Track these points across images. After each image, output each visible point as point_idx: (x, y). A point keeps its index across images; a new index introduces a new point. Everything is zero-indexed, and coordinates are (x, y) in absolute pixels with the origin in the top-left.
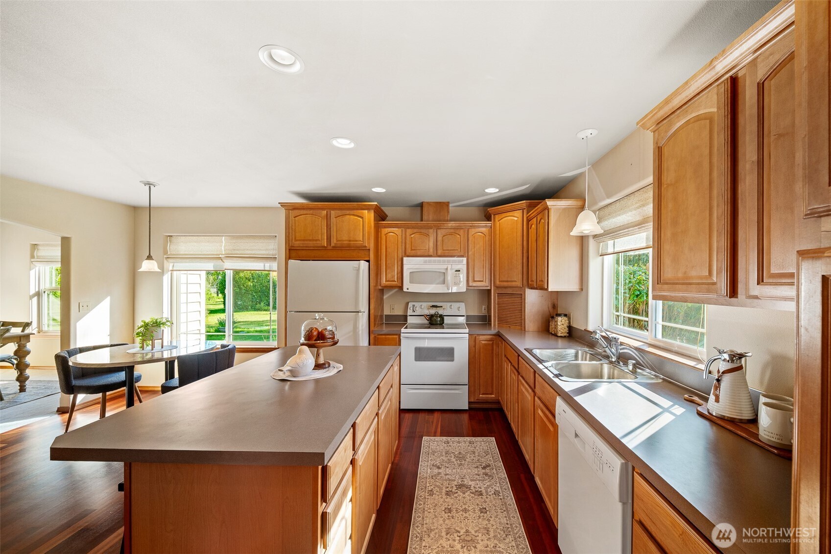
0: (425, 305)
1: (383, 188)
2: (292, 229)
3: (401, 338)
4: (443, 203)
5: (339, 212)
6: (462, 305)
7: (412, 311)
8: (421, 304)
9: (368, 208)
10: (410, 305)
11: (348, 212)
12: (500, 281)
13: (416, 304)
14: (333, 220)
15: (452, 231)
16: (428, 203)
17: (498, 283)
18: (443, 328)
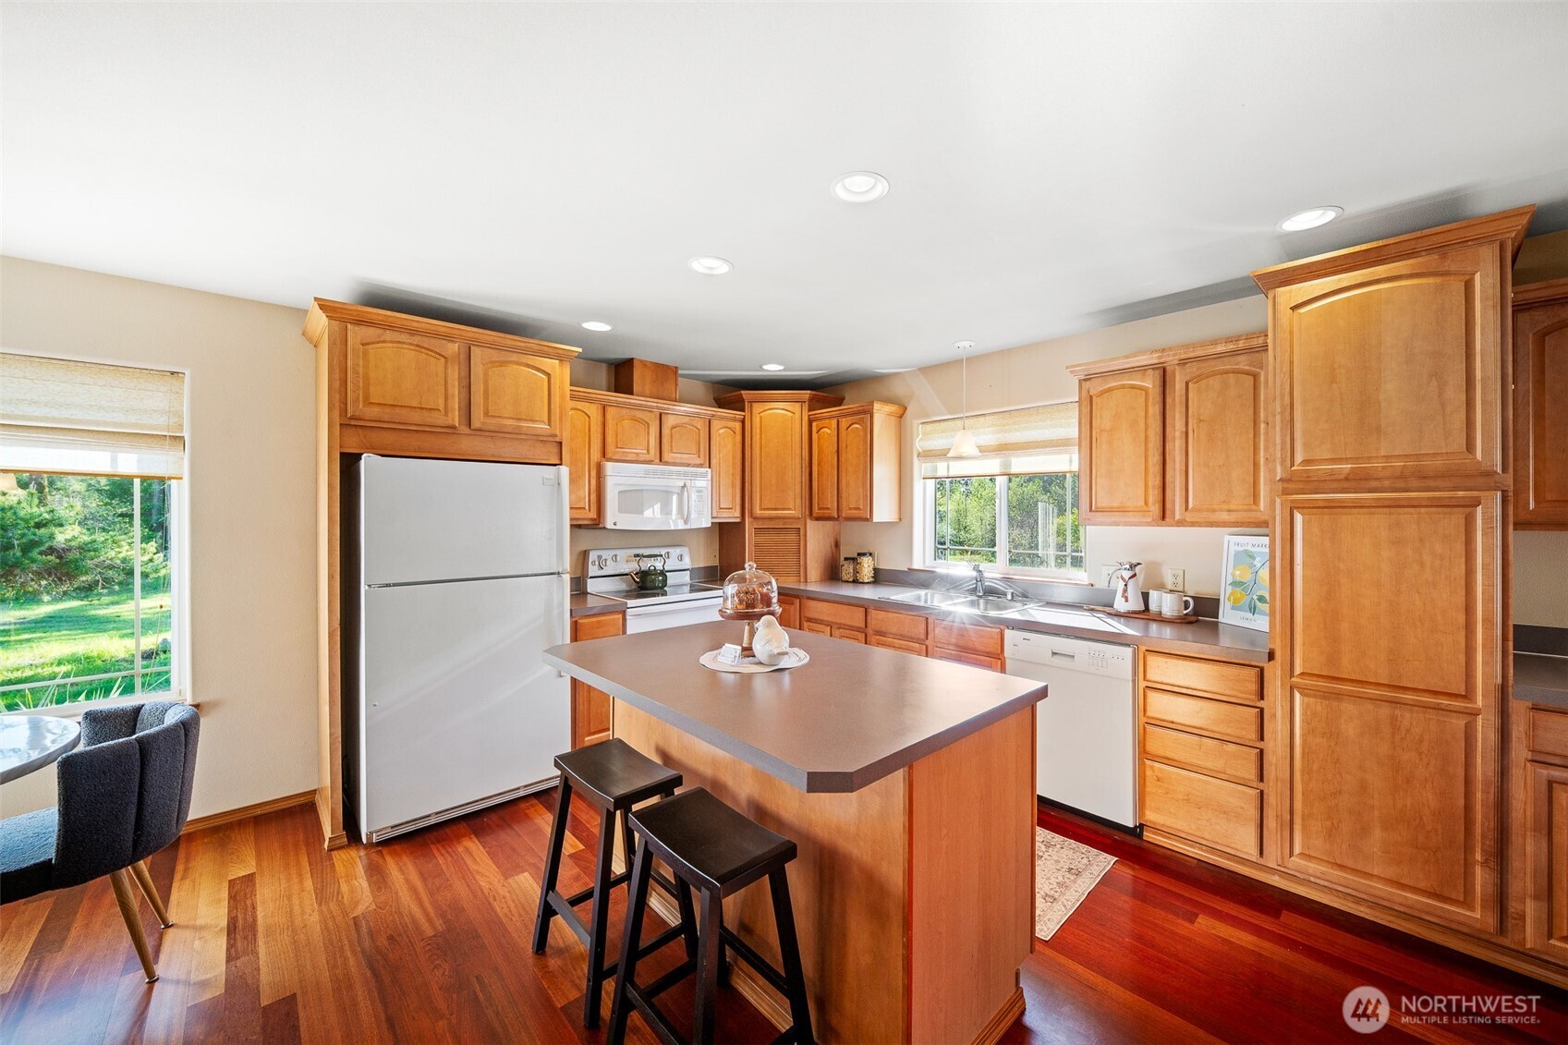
0: (622, 554)
1: (608, 323)
2: (356, 372)
3: (628, 617)
4: (668, 366)
5: (495, 355)
6: (685, 551)
7: (596, 567)
8: (614, 552)
9: (561, 357)
10: (593, 556)
11: (514, 357)
12: (761, 509)
13: (606, 554)
14: (477, 369)
15: (686, 419)
16: (644, 363)
17: (758, 512)
18: (665, 594)
